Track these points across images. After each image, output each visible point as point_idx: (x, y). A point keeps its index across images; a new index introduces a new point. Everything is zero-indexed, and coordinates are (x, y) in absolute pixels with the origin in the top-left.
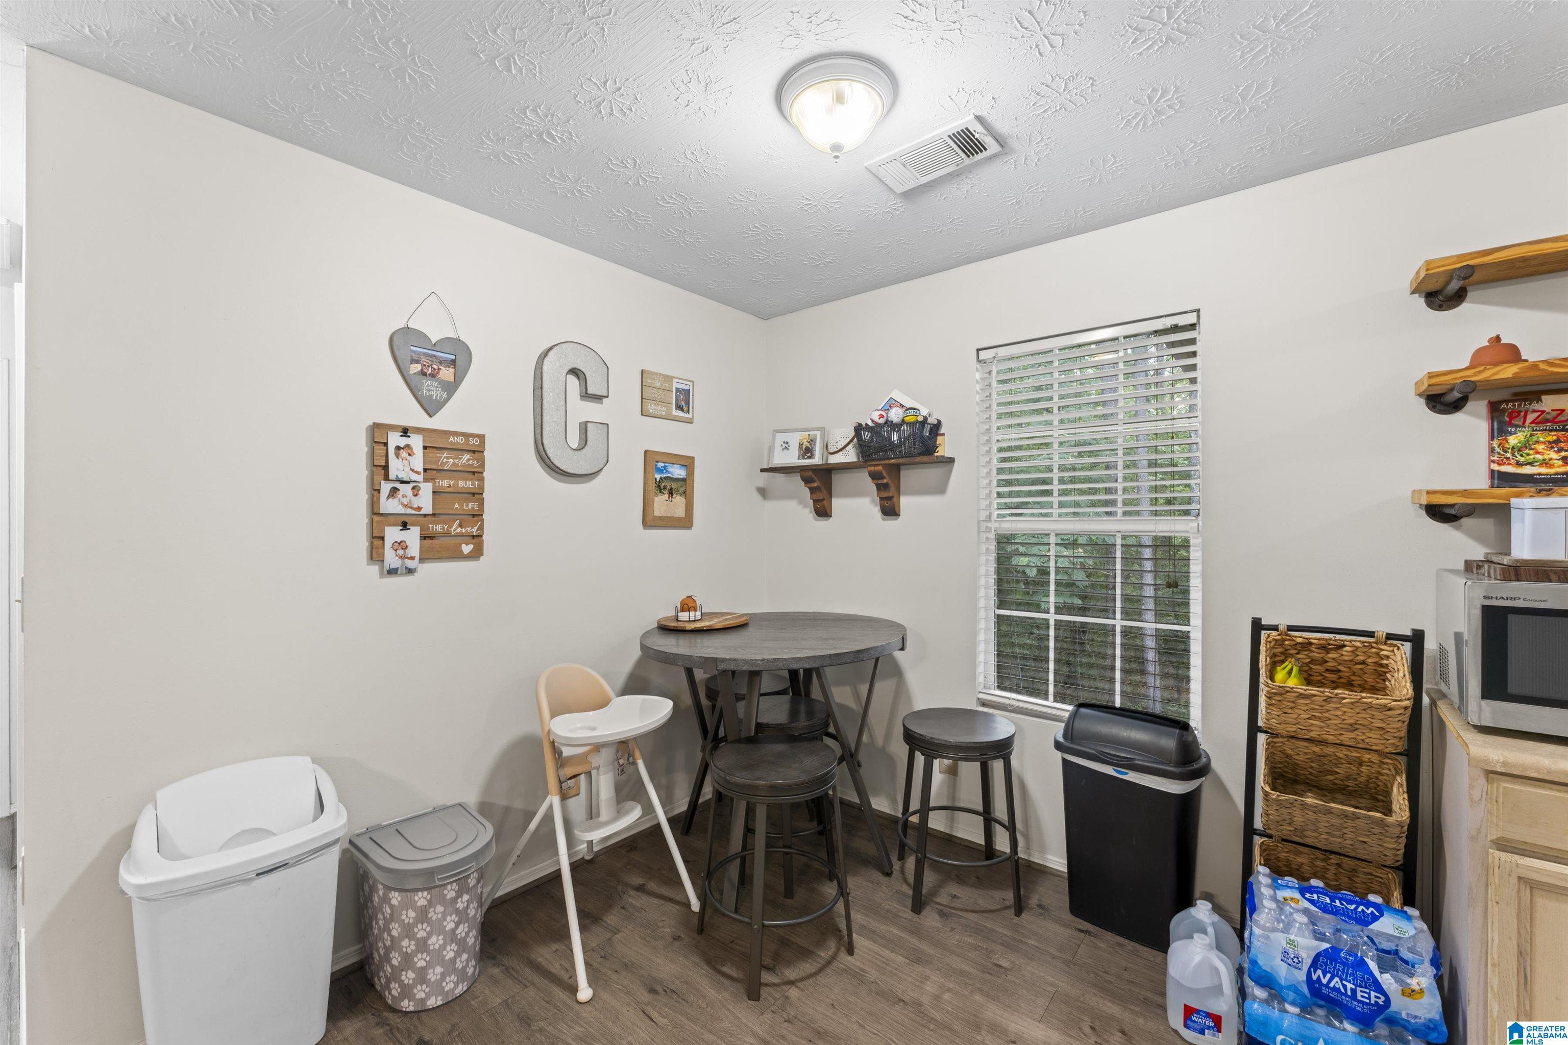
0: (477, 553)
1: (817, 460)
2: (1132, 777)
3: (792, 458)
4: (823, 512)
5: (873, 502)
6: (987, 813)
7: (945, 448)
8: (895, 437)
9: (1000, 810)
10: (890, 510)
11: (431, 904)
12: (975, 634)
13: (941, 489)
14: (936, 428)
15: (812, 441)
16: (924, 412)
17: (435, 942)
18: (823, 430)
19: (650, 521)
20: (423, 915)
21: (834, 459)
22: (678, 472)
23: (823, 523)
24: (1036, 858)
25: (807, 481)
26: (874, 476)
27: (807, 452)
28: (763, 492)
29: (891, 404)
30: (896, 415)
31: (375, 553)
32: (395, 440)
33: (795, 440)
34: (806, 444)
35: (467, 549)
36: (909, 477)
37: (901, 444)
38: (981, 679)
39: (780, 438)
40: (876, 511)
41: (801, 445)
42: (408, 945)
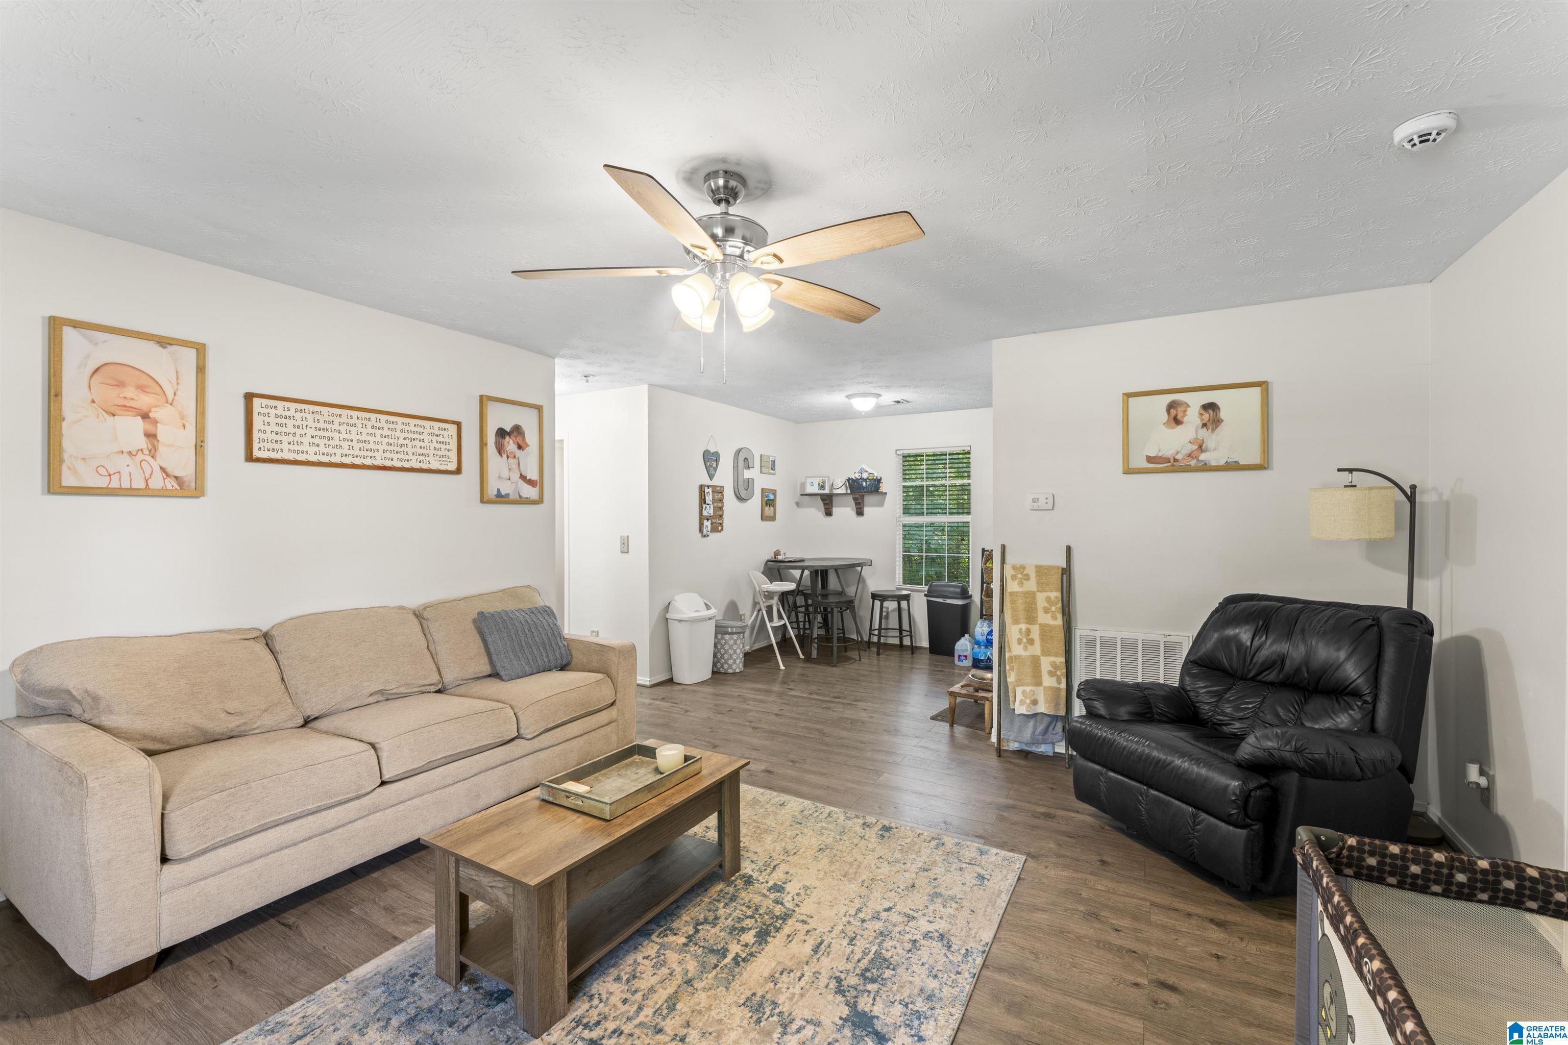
0: (722, 529)
1: (827, 491)
2: (949, 601)
3: (815, 489)
4: (829, 513)
5: (852, 509)
6: (901, 630)
7: (883, 488)
8: (864, 484)
9: (906, 626)
10: (860, 513)
11: (737, 639)
12: (895, 562)
13: (881, 504)
14: (879, 481)
15: (824, 482)
16: (876, 475)
17: (738, 651)
18: (828, 477)
19: (764, 518)
20: (735, 643)
21: (835, 492)
22: (772, 497)
23: (829, 519)
24: (918, 645)
25: (823, 500)
26: (854, 499)
27: (822, 487)
28: (798, 504)
29: (862, 471)
30: (865, 476)
31: (701, 530)
32: (707, 490)
33: (816, 481)
34: (821, 484)
35: (720, 528)
36: (869, 499)
37: (867, 487)
38: (897, 580)
39: (809, 481)
40: (854, 513)
41: (819, 484)
42: (731, 652)
